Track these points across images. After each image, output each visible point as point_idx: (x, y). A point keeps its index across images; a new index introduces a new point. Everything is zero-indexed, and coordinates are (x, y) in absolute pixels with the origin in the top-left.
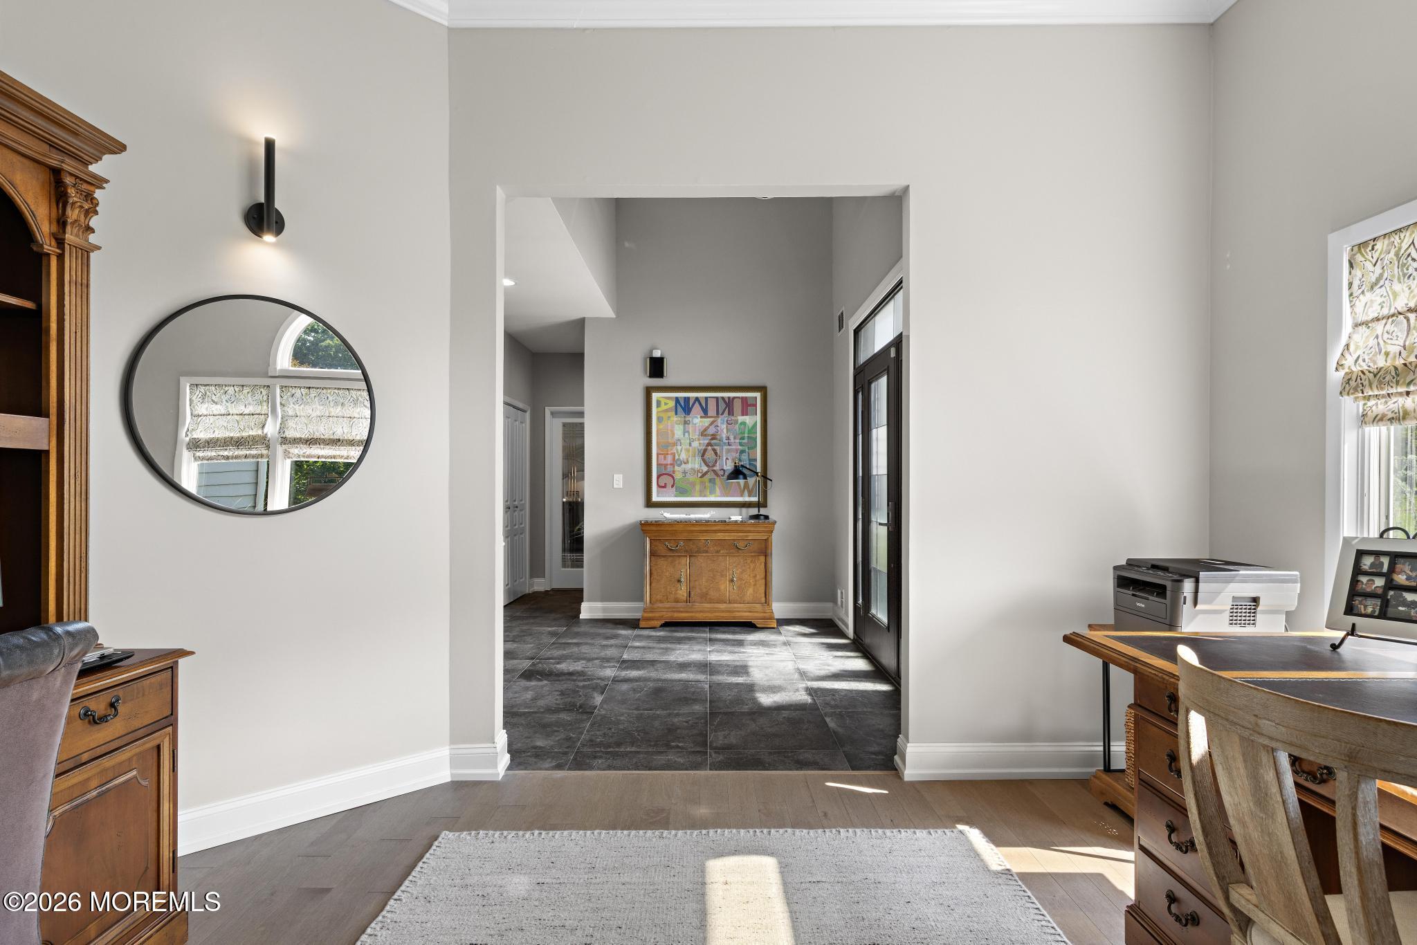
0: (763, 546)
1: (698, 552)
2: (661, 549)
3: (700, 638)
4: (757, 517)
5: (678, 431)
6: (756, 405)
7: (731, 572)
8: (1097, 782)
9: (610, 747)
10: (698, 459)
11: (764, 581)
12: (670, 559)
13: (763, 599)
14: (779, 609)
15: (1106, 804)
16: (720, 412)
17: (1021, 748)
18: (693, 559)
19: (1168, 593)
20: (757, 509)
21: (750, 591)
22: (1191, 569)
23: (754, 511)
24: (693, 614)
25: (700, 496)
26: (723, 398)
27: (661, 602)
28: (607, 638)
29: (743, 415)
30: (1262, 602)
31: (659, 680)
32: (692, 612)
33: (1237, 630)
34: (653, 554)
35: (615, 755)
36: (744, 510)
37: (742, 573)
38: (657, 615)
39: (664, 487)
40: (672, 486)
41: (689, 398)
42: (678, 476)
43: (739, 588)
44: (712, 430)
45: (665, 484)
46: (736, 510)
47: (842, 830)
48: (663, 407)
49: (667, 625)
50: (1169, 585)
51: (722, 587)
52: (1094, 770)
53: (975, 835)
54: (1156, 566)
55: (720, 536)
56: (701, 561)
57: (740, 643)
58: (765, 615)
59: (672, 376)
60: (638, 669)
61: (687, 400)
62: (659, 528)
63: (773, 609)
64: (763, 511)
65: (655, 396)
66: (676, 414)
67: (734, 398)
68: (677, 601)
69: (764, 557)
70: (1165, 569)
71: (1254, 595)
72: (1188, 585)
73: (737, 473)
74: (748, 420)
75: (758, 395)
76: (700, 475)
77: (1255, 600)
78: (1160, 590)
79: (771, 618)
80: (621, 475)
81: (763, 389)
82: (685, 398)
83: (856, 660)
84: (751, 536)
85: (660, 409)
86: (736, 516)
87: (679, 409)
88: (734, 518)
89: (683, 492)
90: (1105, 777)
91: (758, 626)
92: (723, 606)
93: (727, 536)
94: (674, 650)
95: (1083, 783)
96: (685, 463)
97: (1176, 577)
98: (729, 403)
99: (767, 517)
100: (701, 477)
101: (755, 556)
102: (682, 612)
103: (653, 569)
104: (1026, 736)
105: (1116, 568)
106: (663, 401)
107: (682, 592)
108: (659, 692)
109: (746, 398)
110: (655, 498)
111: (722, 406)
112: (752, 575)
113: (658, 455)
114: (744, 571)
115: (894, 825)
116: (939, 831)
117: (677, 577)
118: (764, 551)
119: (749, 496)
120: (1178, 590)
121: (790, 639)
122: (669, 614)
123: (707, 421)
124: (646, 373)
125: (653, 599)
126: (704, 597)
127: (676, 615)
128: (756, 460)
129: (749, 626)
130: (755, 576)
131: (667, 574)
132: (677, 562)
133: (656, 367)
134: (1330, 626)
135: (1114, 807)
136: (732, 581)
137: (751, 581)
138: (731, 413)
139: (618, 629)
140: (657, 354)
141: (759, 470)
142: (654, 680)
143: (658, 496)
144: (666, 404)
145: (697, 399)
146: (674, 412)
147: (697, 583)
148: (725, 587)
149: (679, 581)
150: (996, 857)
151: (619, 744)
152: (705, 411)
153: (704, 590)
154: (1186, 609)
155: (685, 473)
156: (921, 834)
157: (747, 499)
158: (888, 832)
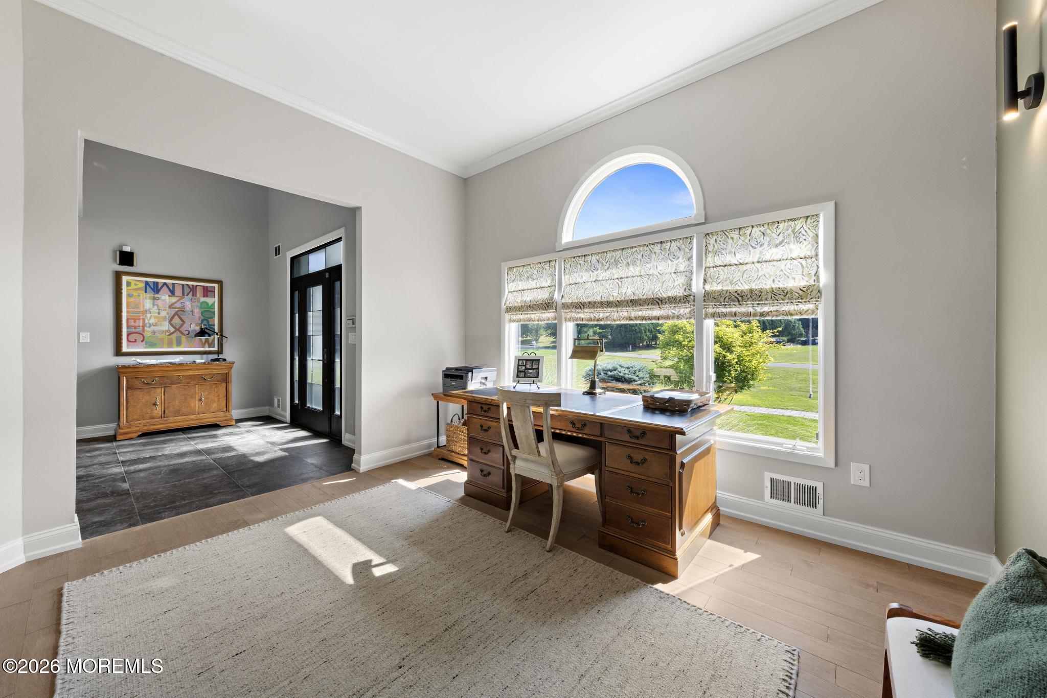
0: (225, 377)
1: (172, 384)
2: (138, 384)
3: (180, 438)
4: (217, 360)
5: (148, 304)
6: (214, 292)
7: (200, 395)
8: (435, 452)
9: (167, 505)
10: (167, 323)
11: (225, 398)
12: (146, 390)
13: (225, 409)
14: (236, 413)
15: (439, 459)
16: (186, 294)
17: (406, 447)
18: (166, 389)
19: (464, 378)
20: (217, 355)
21: (215, 405)
22: (469, 370)
23: (215, 356)
24: (167, 425)
25: (168, 348)
26: (187, 285)
27: (137, 420)
28: (89, 451)
29: (204, 297)
30: (488, 379)
31: (169, 466)
32: (167, 423)
33: (482, 387)
34: (128, 388)
35: (175, 507)
36: (204, 356)
37: (208, 394)
38: (134, 429)
39: (135, 341)
40: (142, 341)
41: (157, 283)
42: (147, 334)
43: (206, 404)
44: (178, 305)
45: (136, 340)
46: (199, 356)
47: (347, 497)
48: (133, 286)
49: (144, 435)
50: (464, 375)
51: (193, 405)
52: (433, 449)
53: (401, 481)
54: (457, 369)
55: (191, 373)
56: (174, 389)
57: (215, 436)
58: (226, 418)
59: (140, 265)
60: (143, 463)
61: (156, 284)
62: (136, 370)
63: (232, 414)
64: (221, 356)
65: (125, 279)
66: (146, 292)
67: (197, 286)
68: (152, 418)
69: (225, 384)
70: (461, 370)
71: (486, 376)
72: (470, 374)
73: (202, 333)
74: (209, 301)
75: (216, 286)
76: (167, 334)
77: (486, 378)
78: (461, 377)
79: (231, 419)
80: (89, 333)
81: (220, 283)
82: (154, 282)
83: (297, 432)
84: (215, 372)
85: (129, 288)
86: (199, 360)
87: (148, 288)
88: (198, 361)
89: (152, 345)
90: (438, 449)
91: (221, 425)
92: (193, 417)
93: (196, 373)
94: (165, 448)
95: (429, 455)
96: (154, 326)
97: (466, 372)
98: (193, 289)
99: (224, 360)
100: (168, 335)
101: (218, 383)
102: (158, 425)
103: (130, 398)
104: (408, 442)
105: (443, 371)
106: (133, 283)
107: (158, 410)
108: (175, 471)
109: (207, 287)
110: (125, 349)
111: (187, 290)
112: (216, 395)
113: (128, 320)
114: (209, 393)
115: (366, 488)
116: (387, 484)
117: (153, 401)
118: (226, 379)
119: (209, 347)
120: (467, 376)
121: (249, 429)
122: (146, 428)
123: (174, 300)
124: (116, 262)
125: (130, 419)
126: (178, 413)
127: (152, 427)
128: (214, 325)
129: (216, 426)
130: (219, 396)
131: (143, 401)
132: (153, 391)
133: (126, 258)
134: (514, 381)
135: (443, 459)
136: (201, 400)
137: (215, 399)
138: (194, 295)
139: (95, 444)
140: (127, 249)
141: (217, 331)
142: (166, 466)
143: (128, 348)
144: (136, 285)
145: (165, 284)
146: (144, 291)
147: (170, 404)
148: (194, 404)
149: (155, 404)
150: (412, 485)
151: (174, 502)
152: (172, 293)
153: (177, 408)
154: (469, 383)
155: (154, 332)
156: (381, 487)
157: (207, 349)
158: (367, 491)
